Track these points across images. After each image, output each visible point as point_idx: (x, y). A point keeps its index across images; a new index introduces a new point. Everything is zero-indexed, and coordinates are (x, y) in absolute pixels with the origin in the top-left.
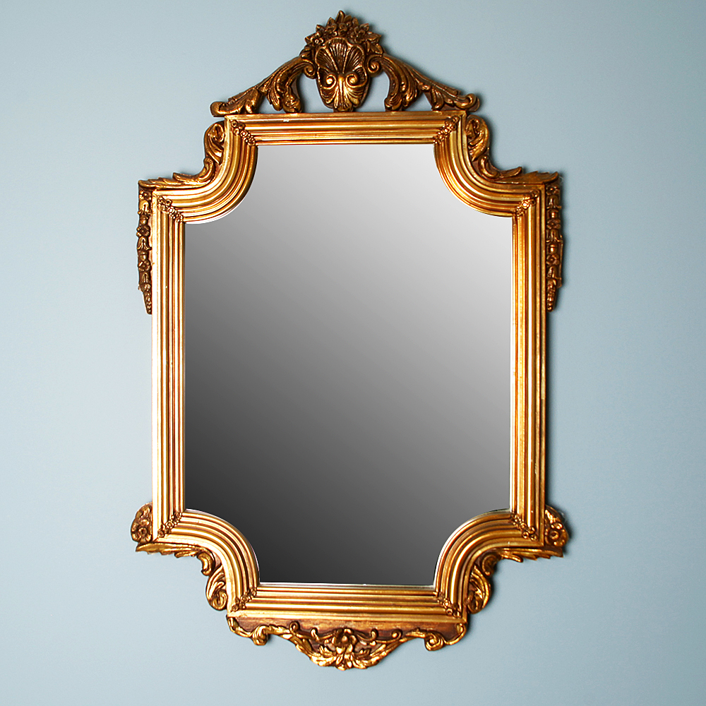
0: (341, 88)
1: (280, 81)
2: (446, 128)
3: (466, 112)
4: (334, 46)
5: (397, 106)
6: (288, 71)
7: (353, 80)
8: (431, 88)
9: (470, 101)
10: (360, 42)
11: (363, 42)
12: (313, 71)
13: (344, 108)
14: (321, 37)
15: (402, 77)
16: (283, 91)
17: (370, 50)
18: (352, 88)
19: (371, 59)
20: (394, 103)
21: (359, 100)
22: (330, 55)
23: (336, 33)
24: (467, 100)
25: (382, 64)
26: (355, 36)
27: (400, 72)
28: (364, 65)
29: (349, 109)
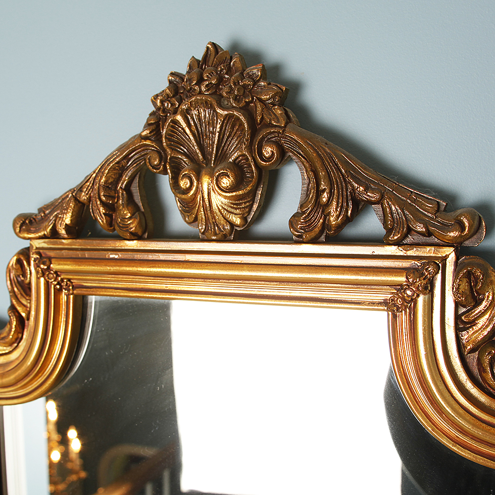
0: (206, 196)
1: (106, 182)
2: (409, 288)
3: (456, 251)
4: (195, 112)
5: (312, 235)
6: (118, 163)
7: (226, 182)
8: (382, 197)
9: (463, 228)
10: (242, 104)
11: (248, 103)
12: (160, 161)
13: (215, 234)
14: (174, 96)
15: (322, 174)
16: (113, 198)
17: (262, 118)
18: (225, 197)
19: (263, 138)
20: (308, 227)
21: (244, 219)
22: (188, 131)
23: (197, 88)
24: (457, 227)
25: (286, 146)
26: (231, 91)
27: (318, 165)
28: (250, 148)
29: (225, 236)
